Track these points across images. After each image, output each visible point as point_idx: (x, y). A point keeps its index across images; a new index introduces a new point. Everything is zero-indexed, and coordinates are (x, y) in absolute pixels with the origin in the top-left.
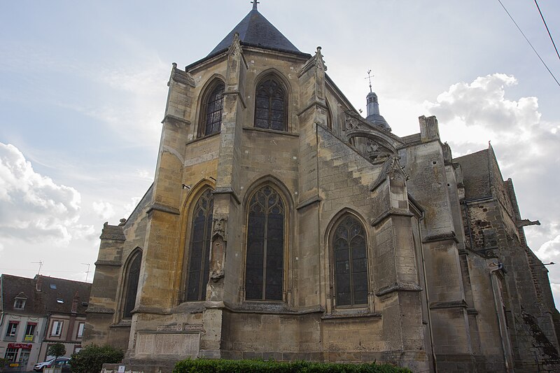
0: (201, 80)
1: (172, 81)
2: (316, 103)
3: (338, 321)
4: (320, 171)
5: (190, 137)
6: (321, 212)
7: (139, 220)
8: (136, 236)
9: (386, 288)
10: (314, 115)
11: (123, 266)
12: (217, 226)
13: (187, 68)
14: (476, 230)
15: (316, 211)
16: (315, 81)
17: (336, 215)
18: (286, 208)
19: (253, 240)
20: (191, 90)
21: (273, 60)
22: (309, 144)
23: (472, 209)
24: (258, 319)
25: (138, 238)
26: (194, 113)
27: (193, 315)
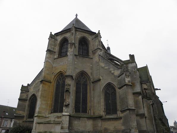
0: (59, 38)
1: (50, 38)
2: (99, 48)
3: (107, 120)
4: (101, 70)
5: (56, 57)
6: (101, 84)
7: (34, 84)
8: (33, 90)
9: (124, 109)
10: (98, 52)
11: (28, 100)
12: (67, 87)
13: (55, 34)
14: (144, 91)
15: (99, 83)
16: (98, 41)
17: (106, 84)
18: (88, 82)
19: (77, 92)
20: (56, 41)
21: (84, 34)
22: (96, 61)
23: (143, 85)
24: (80, 119)
25: (34, 90)
26: (57, 49)
27: (57, 118)
